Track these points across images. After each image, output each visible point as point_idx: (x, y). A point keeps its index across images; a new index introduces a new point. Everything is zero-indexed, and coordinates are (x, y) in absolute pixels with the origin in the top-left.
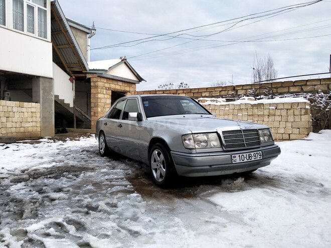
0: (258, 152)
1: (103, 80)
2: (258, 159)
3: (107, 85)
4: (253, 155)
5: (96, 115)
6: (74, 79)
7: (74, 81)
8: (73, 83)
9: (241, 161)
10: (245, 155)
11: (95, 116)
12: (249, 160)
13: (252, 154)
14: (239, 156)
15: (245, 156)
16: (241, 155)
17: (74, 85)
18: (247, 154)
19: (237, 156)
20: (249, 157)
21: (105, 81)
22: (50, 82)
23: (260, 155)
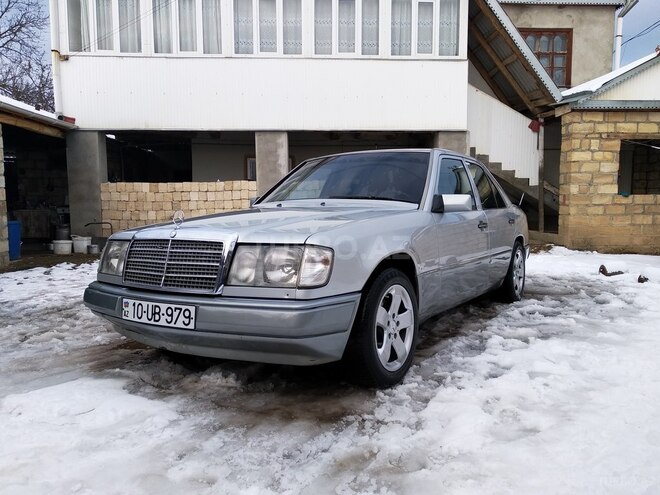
0: (184, 307)
1: (587, 117)
2: (180, 324)
3: (603, 128)
4: (163, 311)
5: (567, 202)
6: (540, 124)
7: (542, 129)
8: (538, 132)
9: (136, 319)
10: (145, 304)
11: (564, 204)
12: (152, 322)
13: (164, 307)
14: (134, 305)
15: (145, 309)
16: (137, 302)
17: (542, 137)
18: (151, 304)
19: (131, 302)
20: (154, 314)
21: (599, 118)
22: (459, 140)
23: (189, 317)
